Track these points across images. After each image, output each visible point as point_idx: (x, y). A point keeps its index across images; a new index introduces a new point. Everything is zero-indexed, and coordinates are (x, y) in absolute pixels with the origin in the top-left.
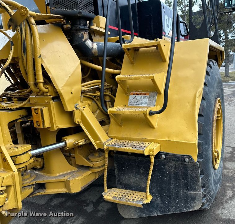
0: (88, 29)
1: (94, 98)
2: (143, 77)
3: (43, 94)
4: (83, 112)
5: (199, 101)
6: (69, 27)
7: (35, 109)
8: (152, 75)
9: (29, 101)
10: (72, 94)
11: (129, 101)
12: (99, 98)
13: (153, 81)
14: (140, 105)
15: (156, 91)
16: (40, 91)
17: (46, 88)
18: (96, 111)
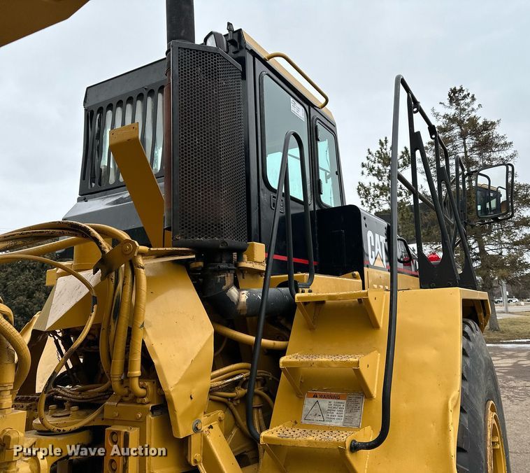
0: (234, 267)
1: (230, 403)
2: (336, 363)
3: (135, 399)
4: (208, 437)
5: (454, 419)
6: (200, 267)
7: (113, 433)
8: (354, 360)
9: (102, 412)
10: (191, 398)
11: (304, 413)
12: (239, 402)
13: (358, 372)
14: (328, 423)
15: (362, 390)
16: (130, 392)
17: (142, 387)
18: (232, 430)
